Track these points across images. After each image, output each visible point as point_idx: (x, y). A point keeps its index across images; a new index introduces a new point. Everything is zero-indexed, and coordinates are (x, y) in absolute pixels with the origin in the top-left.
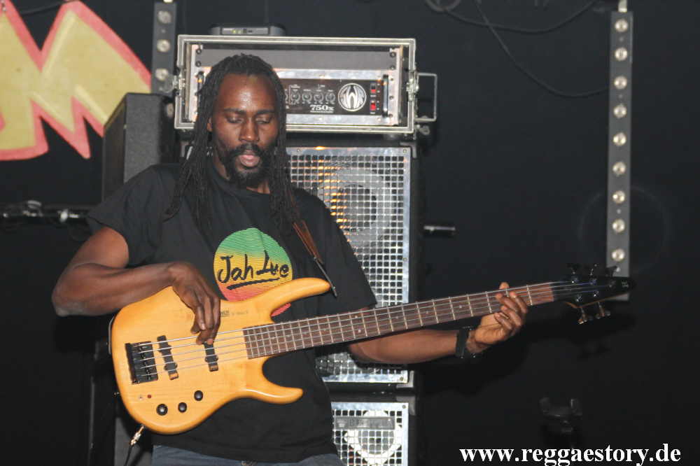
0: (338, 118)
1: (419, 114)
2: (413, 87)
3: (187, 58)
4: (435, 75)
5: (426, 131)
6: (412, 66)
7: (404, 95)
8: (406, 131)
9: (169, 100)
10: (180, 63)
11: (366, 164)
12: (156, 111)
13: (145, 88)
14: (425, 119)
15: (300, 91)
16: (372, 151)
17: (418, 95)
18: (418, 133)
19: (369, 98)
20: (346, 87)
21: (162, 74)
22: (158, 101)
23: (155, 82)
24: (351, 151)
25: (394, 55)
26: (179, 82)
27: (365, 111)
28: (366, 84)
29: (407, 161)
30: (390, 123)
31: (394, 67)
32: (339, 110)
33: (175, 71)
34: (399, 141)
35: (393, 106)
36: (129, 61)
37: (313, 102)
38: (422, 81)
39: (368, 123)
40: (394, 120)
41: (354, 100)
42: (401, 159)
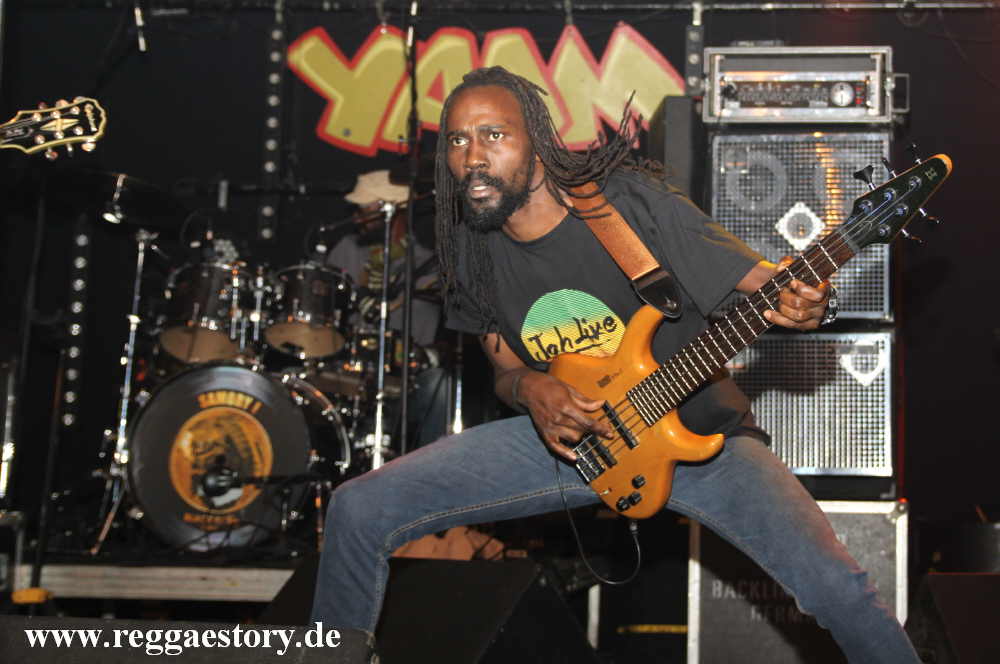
0: (831, 111)
1: (896, 105)
2: (890, 85)
3: (712, 66)
4: (907, 75)
5: (901, 120)
6: (889, 68)
7: (883, 92)
8: (885, 120)
9: (697, 100)
10: (706, 70)
11: (853, 146)
12: (689, 109)
13: (679, 92)
14: (900, 111)
15: (801, 91)
16: (858, 136)
17: (895, 92)
18: (895, 122)
19: (855, 95)
20: (837, 86)
21: (692, 81)
22: (689, 101)
23: (688, 88)
24: (842, 136)
25: (874, 60)
26: (706, 85)
27: (852, 104)
28: (853, 84)
29: (886, 144)
30: (872, 113)
31: (874, 69)
32: (832, 104)
33: (703, 76)
34: (878, 128)
35: (874, 101)
36: (668, 71)
37: (811, 98)
38: (898, 81)
39: (854, 115)
40: (874, 112)
41: (843, 96)
42: (881, 142)
